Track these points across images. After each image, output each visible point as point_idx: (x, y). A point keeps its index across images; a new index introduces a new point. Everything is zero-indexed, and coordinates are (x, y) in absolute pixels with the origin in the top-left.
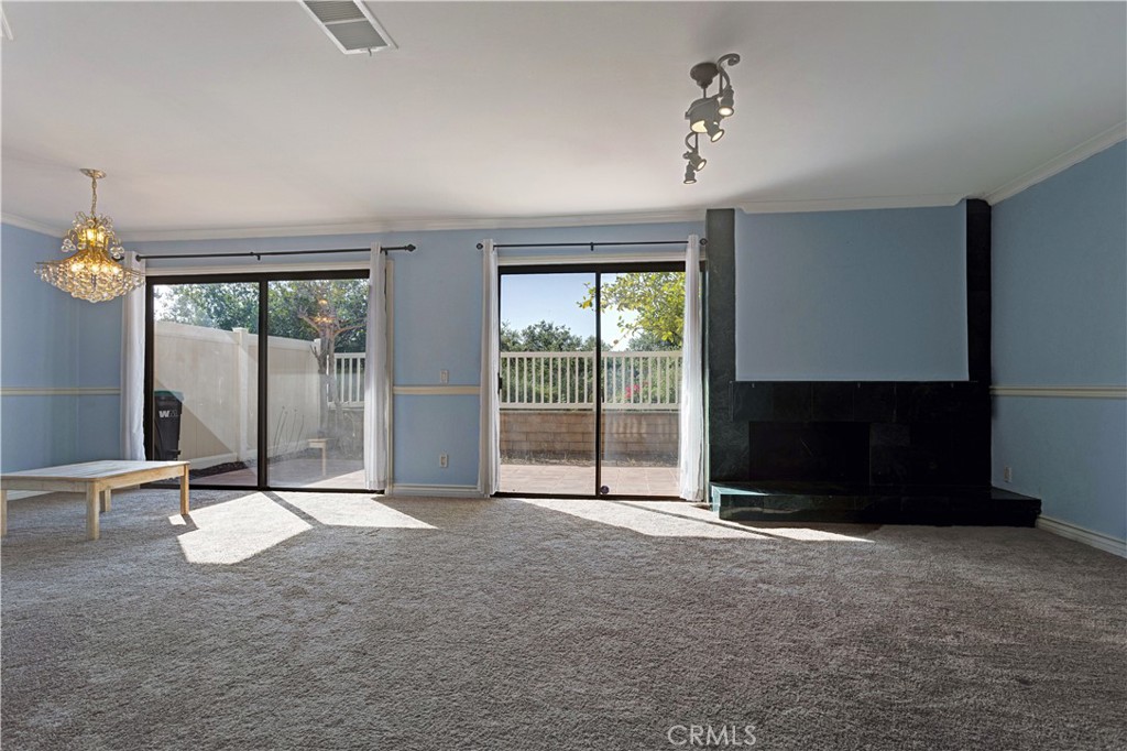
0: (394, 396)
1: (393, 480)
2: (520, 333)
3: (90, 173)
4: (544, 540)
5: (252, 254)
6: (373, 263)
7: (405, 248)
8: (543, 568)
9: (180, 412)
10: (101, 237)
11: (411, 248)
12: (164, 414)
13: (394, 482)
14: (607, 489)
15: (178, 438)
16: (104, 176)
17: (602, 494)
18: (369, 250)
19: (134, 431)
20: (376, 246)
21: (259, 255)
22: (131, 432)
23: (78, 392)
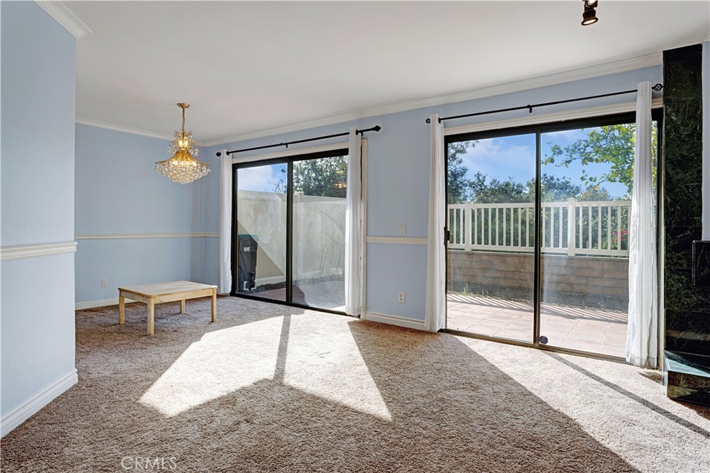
0: (367, 244)
1: (366, 308)
2: (524, 184)
3: (181, 105)
4: (453, 388)
5: (282, 144)
6: (351, 143)
7: (373, 129)
8: (425, 423)
9: (256, 249)
10: (186, 144)
11: (377, 128)
12: (247, 249)
13: (366, 310)
14: (546, 339)
15: (256, 265)
16: (189, 106)
17: (539, 343)
18: (348, 133)
19: (225, 260)
20: (352, 131)
21: (287, 144)
22: (223, 261)
23: (204, 235)
